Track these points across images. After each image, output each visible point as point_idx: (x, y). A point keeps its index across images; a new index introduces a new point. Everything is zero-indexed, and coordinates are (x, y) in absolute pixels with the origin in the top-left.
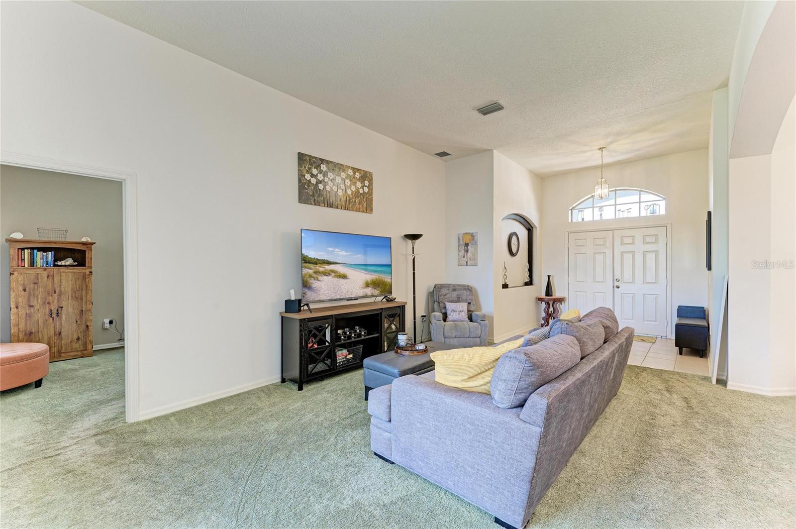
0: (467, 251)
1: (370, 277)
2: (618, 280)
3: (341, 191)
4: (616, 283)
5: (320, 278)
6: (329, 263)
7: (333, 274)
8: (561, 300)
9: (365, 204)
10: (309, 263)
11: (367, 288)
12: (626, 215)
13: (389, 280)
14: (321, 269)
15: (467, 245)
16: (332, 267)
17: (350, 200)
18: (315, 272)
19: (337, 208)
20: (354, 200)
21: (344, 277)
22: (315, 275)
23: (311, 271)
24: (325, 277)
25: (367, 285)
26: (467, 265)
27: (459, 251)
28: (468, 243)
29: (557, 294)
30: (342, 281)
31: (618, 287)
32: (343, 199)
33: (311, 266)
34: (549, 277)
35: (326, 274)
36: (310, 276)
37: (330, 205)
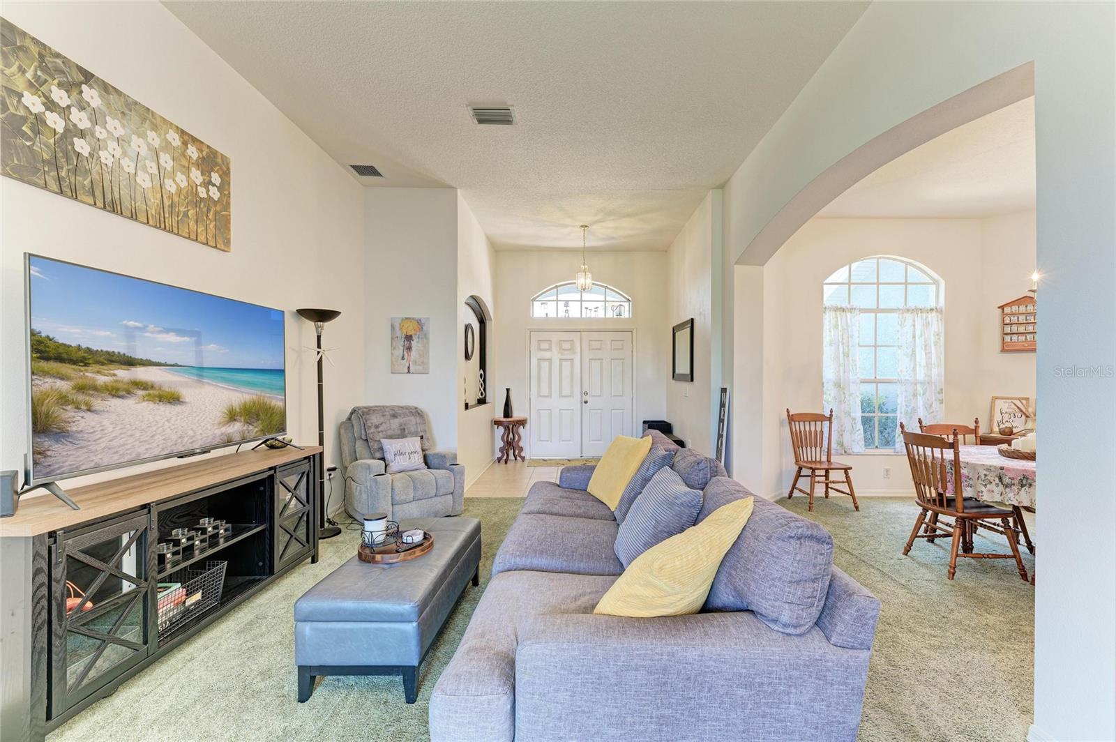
0: (409, 349)
1: (238, 396)
2: (586, 394)
3: (147, 178)
4: (585, 398)
5: (97, 403)
6: (130, 362)
7: (141, 393)
8: (522, 423)
9: (212, 226)
10: (59, 359)
11: (232, 424)
12: (593, 315)
13: (280, 404)
14: (101, 379)
15: (409, 338)
16: (141, 373)
17: (172, 206)
18: (81, 389)
19: (133, 217)
20: (182, 209)
21: (173, 399)
22: (81, 397)
23: (64, 386)
24: (115, 402)
25: (232, 417)
26: (409, 372)
27: (393, 348)
28: (411, 336)
29: (517, 414)
30: (165, 410)
31: (586, 402)
32: (154, 201)
33: (66, 369)
34: (508, 390)
35: (115, 391)
36: (63, 400)
37: (113, 207)
